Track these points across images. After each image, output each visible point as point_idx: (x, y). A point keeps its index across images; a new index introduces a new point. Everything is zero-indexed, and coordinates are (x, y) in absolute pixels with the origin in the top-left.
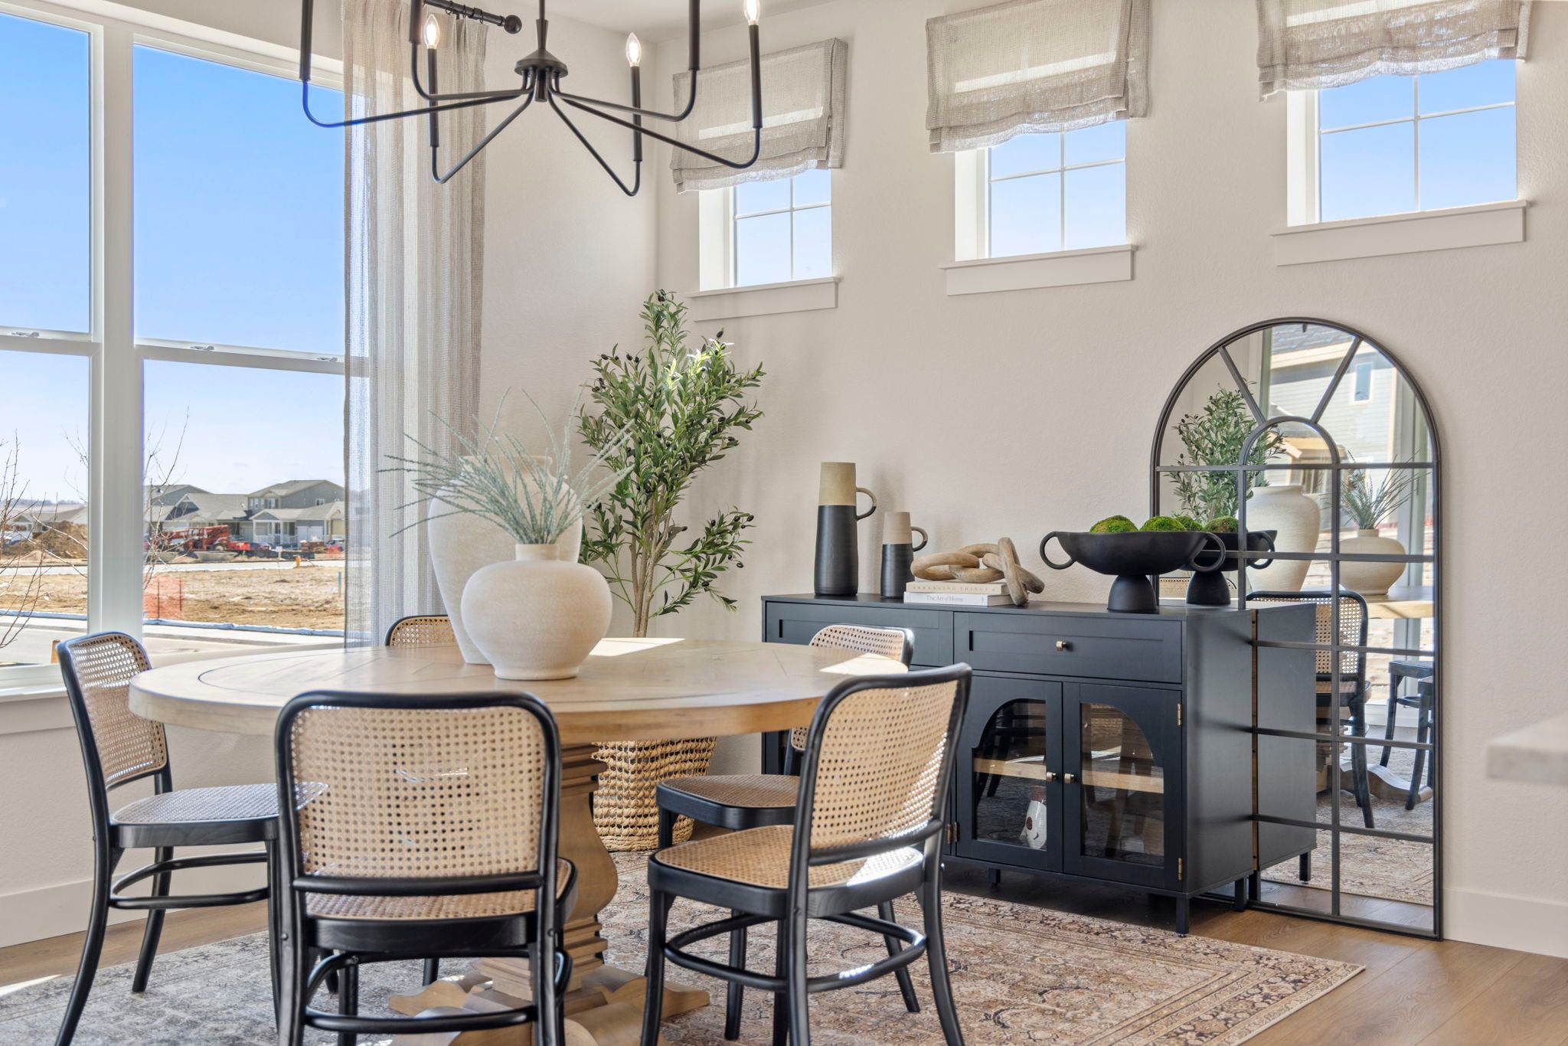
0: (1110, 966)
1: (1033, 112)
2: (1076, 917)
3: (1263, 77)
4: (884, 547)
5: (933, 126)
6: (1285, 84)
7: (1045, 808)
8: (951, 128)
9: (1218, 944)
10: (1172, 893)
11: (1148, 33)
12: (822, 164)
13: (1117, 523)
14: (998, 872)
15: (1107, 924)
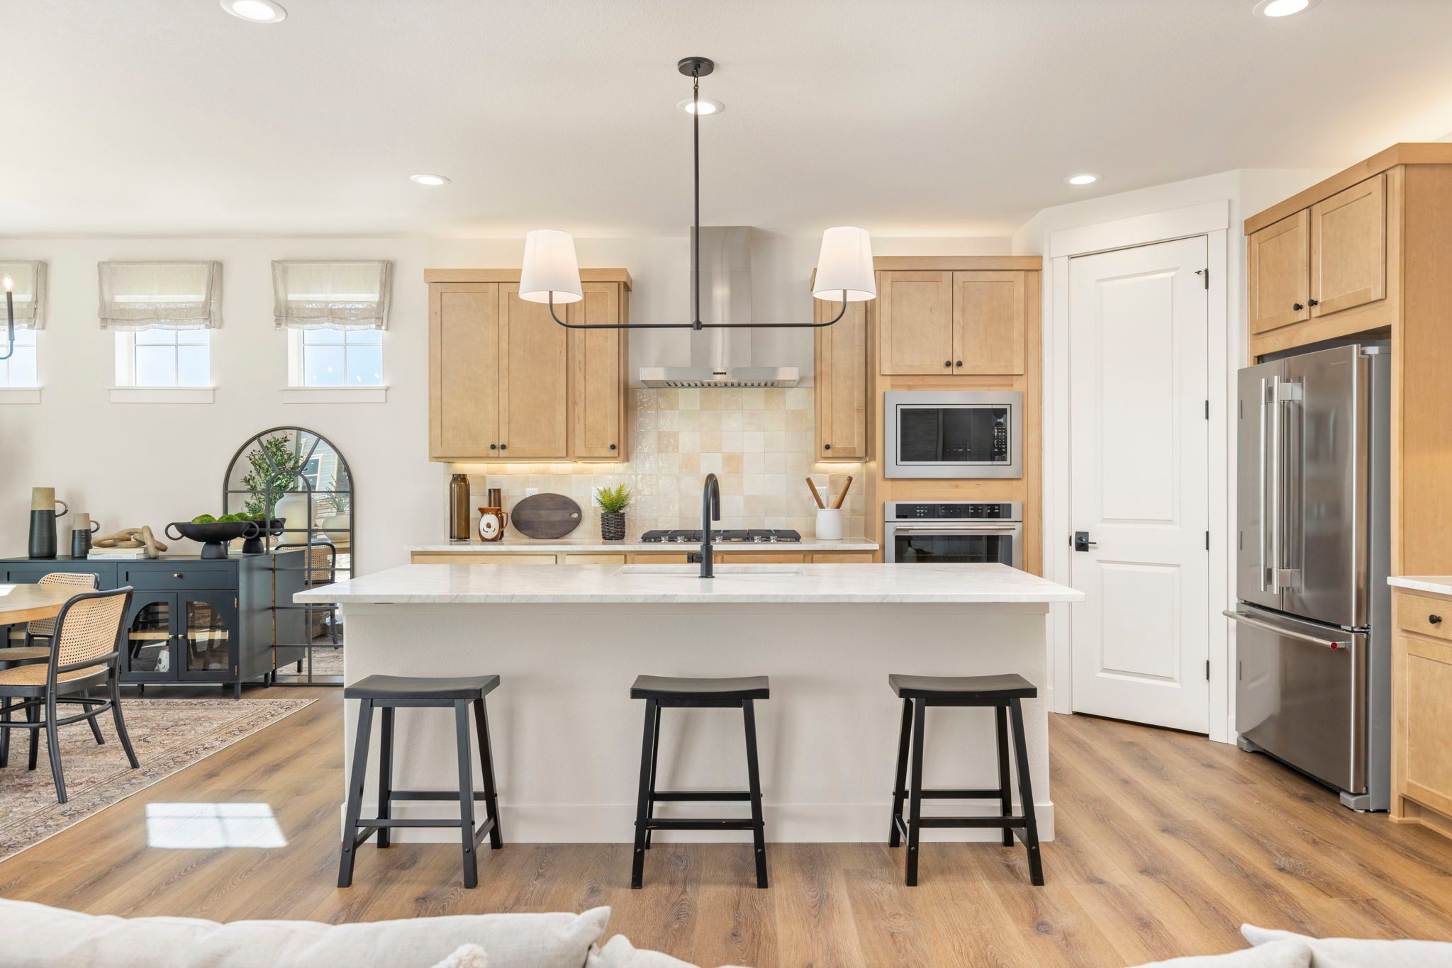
0: (201, 715)
1: (161, 319)
2: (185, 700)
3: (276, 320)
4: (74, 531)
5: (102, 317)
6: (287, 325)
7: (168, 653)
8: (113, 319)
9: (254, 701)
10: (232, 682)
11: (221, 290)
12: (31, 327)
13: (206, 518)
14: (143, 685)
15: (200, 701)
